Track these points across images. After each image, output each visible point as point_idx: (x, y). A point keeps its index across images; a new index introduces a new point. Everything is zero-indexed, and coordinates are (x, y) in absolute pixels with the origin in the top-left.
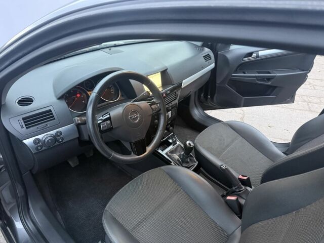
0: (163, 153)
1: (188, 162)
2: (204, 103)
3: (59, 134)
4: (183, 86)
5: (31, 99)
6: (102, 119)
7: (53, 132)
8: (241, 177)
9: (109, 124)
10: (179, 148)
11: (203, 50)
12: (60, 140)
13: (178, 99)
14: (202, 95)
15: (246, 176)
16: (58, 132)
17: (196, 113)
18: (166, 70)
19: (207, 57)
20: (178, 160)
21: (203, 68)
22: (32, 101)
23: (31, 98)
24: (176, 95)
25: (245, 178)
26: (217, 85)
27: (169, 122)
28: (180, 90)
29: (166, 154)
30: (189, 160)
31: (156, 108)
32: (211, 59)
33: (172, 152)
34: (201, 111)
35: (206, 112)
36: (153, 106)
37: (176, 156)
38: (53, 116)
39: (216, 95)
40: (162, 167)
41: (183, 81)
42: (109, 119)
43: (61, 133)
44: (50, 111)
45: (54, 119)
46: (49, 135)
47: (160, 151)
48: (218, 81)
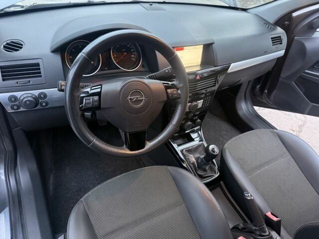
0: (178, 149)
1: (205, 170)
2: (257, 97)
3: (42, 96)
4: (229, 71)
5: (22, 45)
6: (88, 92)
7: (36, 93)
8: (269, 214)
9: (96, 101)
10: (201, 148)
11: (274, 29)
12: (44, 104)
13: (217, 86)
14: (258, 87)
15: (277, 217)
16: (42, 93)
17: (243, 108)
18: (211, 44)
19: (277, 40)
20: (193, 164)
21: (266, 53)
22: (21, 48)
23: (22, 43)
24: (216, 81)
25: (275, 219)
26: (280, 79)
27: (198, 113)
28: (224, 76)
29: (182, 151)
30: (207, 168)
31: (174, 94)
32: (281, 44)
33: (190, 151)
34: (250, 105)
35: (256, 108)
36: (169, 91)
37: (192, 158)
38: (40, 73)
39: (275, 92)
40: (170, 168)
41: (232, 65)
42: (99, 94)
43: (45, 96)
44: (38, 65)
45: (41, 76)
46: (30, 95)
47: (175, 146)
48: (284, 75)
